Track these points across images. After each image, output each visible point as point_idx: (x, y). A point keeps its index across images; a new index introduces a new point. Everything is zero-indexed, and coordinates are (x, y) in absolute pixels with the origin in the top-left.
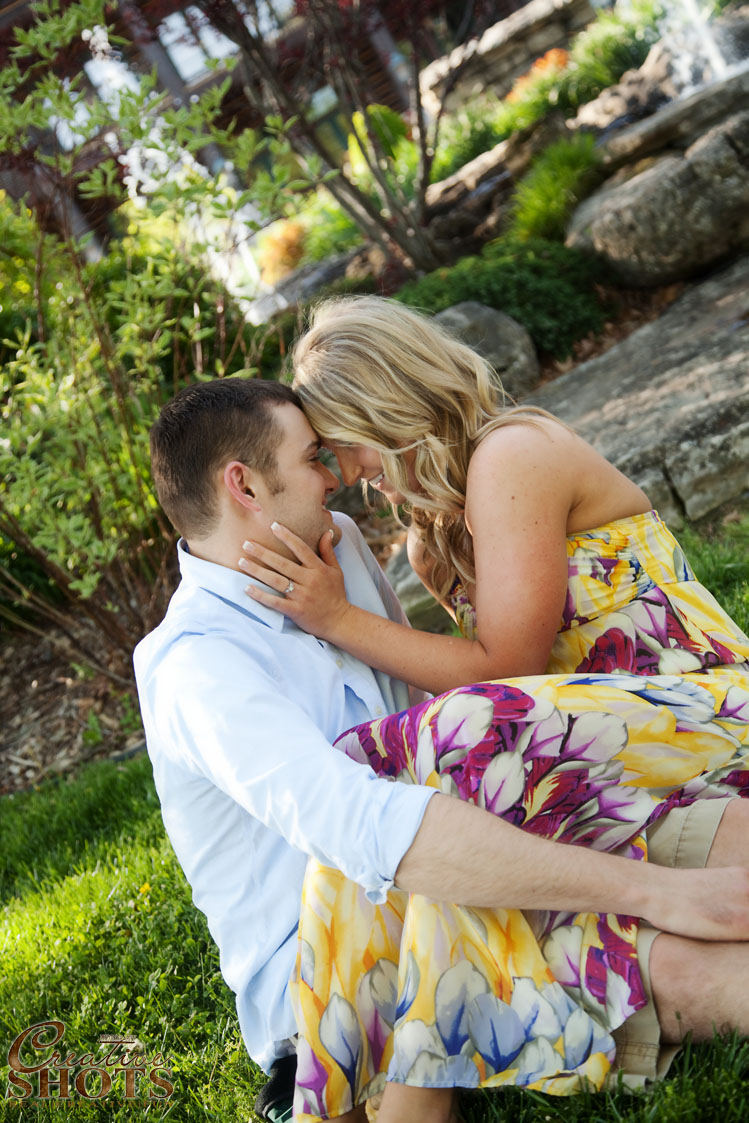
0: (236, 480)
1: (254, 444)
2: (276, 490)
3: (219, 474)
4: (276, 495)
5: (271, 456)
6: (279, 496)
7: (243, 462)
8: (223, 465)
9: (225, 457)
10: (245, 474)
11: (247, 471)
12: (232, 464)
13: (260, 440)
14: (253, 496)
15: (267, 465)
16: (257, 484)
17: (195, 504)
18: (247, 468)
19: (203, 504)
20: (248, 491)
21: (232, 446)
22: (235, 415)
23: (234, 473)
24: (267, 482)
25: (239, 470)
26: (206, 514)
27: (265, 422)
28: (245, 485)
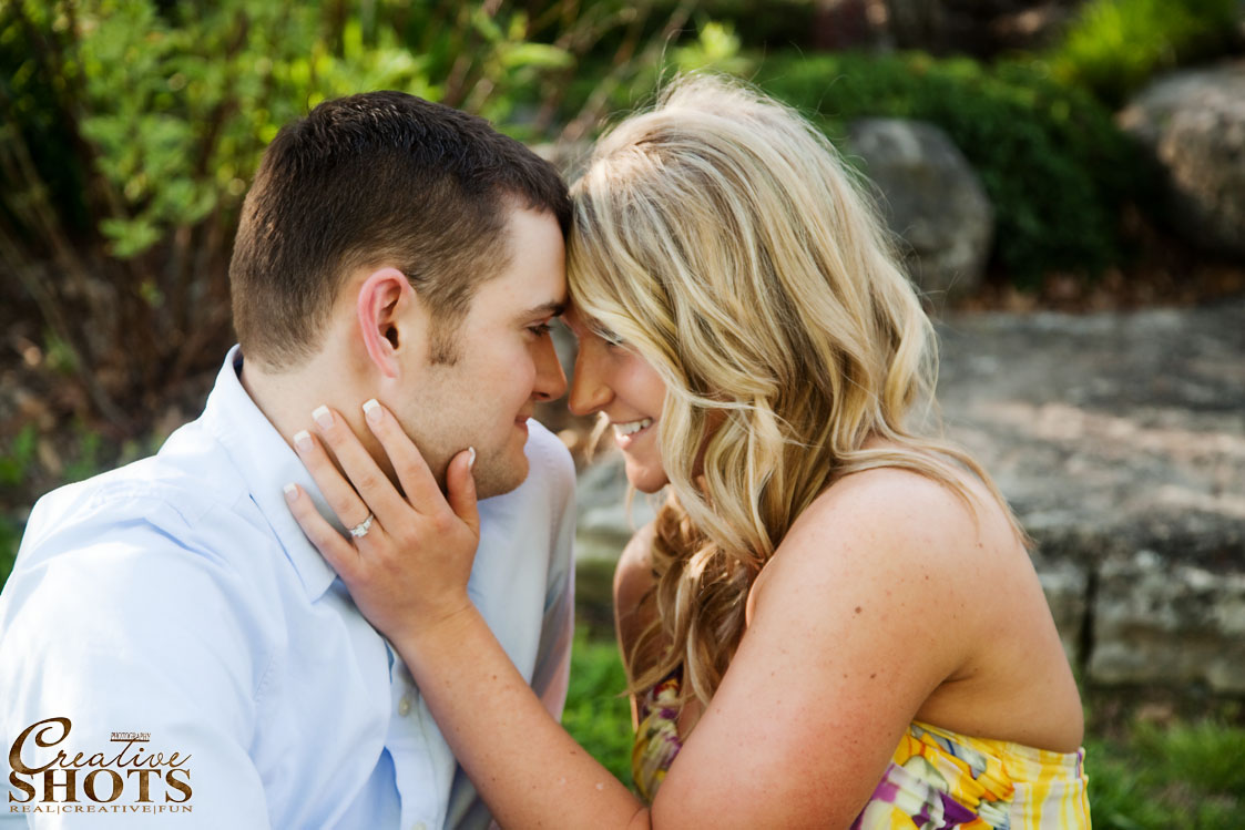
0: (381, 302)
1: (447, 257)
2: (442, 356)
3: (359, 275)
4: (437, 365)
5: (466, 292)
6: (442, 370)
7: (413, 277)
8: (373, 263)
9: (386, 250)
10: (402, 300)
11: (409, 294)
12: (389, 272)
13: (461, 254)
14: (395, 344)
15: (450, 302)
16: (414, 327)
17: (285, 306)
18: (412, 291)
19: (300, 314)
20: (391, 334)
21: (408, 240)
22: (444, 187)
23: (382, 290)
24: (433, 333)
25: (395, 289)
26: (294, 332)
27: (488, 228)
28: (391, 319)
